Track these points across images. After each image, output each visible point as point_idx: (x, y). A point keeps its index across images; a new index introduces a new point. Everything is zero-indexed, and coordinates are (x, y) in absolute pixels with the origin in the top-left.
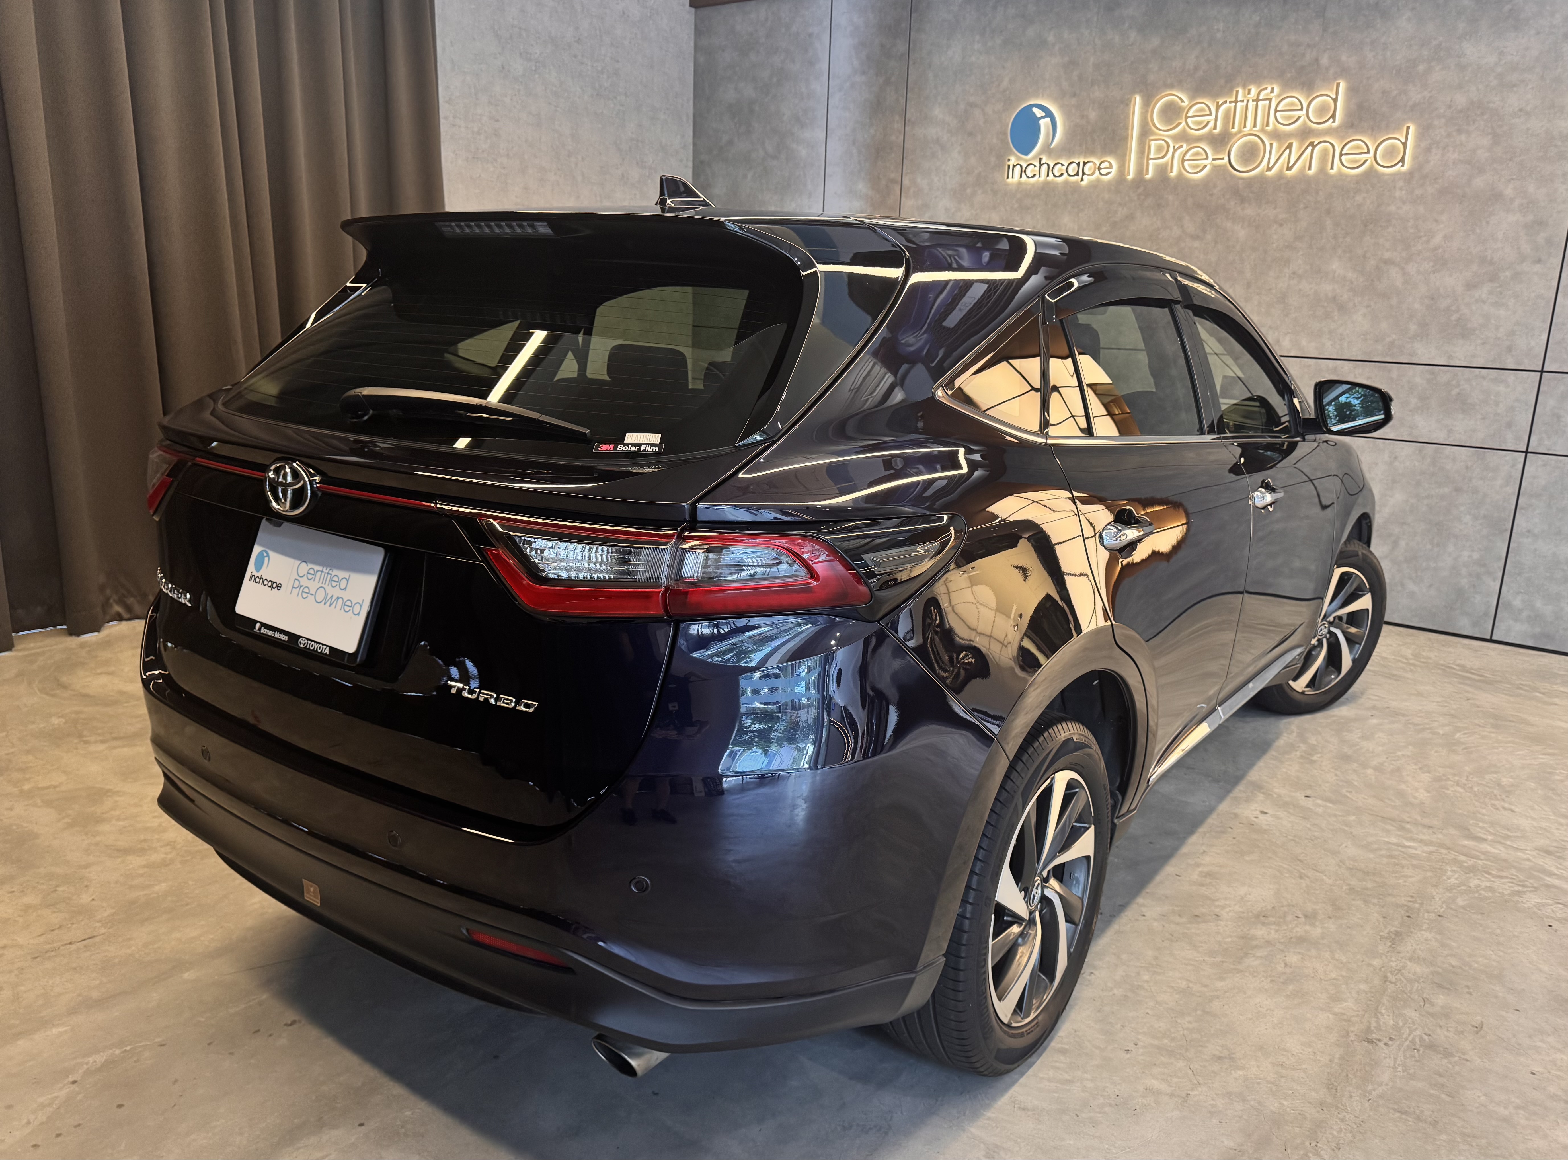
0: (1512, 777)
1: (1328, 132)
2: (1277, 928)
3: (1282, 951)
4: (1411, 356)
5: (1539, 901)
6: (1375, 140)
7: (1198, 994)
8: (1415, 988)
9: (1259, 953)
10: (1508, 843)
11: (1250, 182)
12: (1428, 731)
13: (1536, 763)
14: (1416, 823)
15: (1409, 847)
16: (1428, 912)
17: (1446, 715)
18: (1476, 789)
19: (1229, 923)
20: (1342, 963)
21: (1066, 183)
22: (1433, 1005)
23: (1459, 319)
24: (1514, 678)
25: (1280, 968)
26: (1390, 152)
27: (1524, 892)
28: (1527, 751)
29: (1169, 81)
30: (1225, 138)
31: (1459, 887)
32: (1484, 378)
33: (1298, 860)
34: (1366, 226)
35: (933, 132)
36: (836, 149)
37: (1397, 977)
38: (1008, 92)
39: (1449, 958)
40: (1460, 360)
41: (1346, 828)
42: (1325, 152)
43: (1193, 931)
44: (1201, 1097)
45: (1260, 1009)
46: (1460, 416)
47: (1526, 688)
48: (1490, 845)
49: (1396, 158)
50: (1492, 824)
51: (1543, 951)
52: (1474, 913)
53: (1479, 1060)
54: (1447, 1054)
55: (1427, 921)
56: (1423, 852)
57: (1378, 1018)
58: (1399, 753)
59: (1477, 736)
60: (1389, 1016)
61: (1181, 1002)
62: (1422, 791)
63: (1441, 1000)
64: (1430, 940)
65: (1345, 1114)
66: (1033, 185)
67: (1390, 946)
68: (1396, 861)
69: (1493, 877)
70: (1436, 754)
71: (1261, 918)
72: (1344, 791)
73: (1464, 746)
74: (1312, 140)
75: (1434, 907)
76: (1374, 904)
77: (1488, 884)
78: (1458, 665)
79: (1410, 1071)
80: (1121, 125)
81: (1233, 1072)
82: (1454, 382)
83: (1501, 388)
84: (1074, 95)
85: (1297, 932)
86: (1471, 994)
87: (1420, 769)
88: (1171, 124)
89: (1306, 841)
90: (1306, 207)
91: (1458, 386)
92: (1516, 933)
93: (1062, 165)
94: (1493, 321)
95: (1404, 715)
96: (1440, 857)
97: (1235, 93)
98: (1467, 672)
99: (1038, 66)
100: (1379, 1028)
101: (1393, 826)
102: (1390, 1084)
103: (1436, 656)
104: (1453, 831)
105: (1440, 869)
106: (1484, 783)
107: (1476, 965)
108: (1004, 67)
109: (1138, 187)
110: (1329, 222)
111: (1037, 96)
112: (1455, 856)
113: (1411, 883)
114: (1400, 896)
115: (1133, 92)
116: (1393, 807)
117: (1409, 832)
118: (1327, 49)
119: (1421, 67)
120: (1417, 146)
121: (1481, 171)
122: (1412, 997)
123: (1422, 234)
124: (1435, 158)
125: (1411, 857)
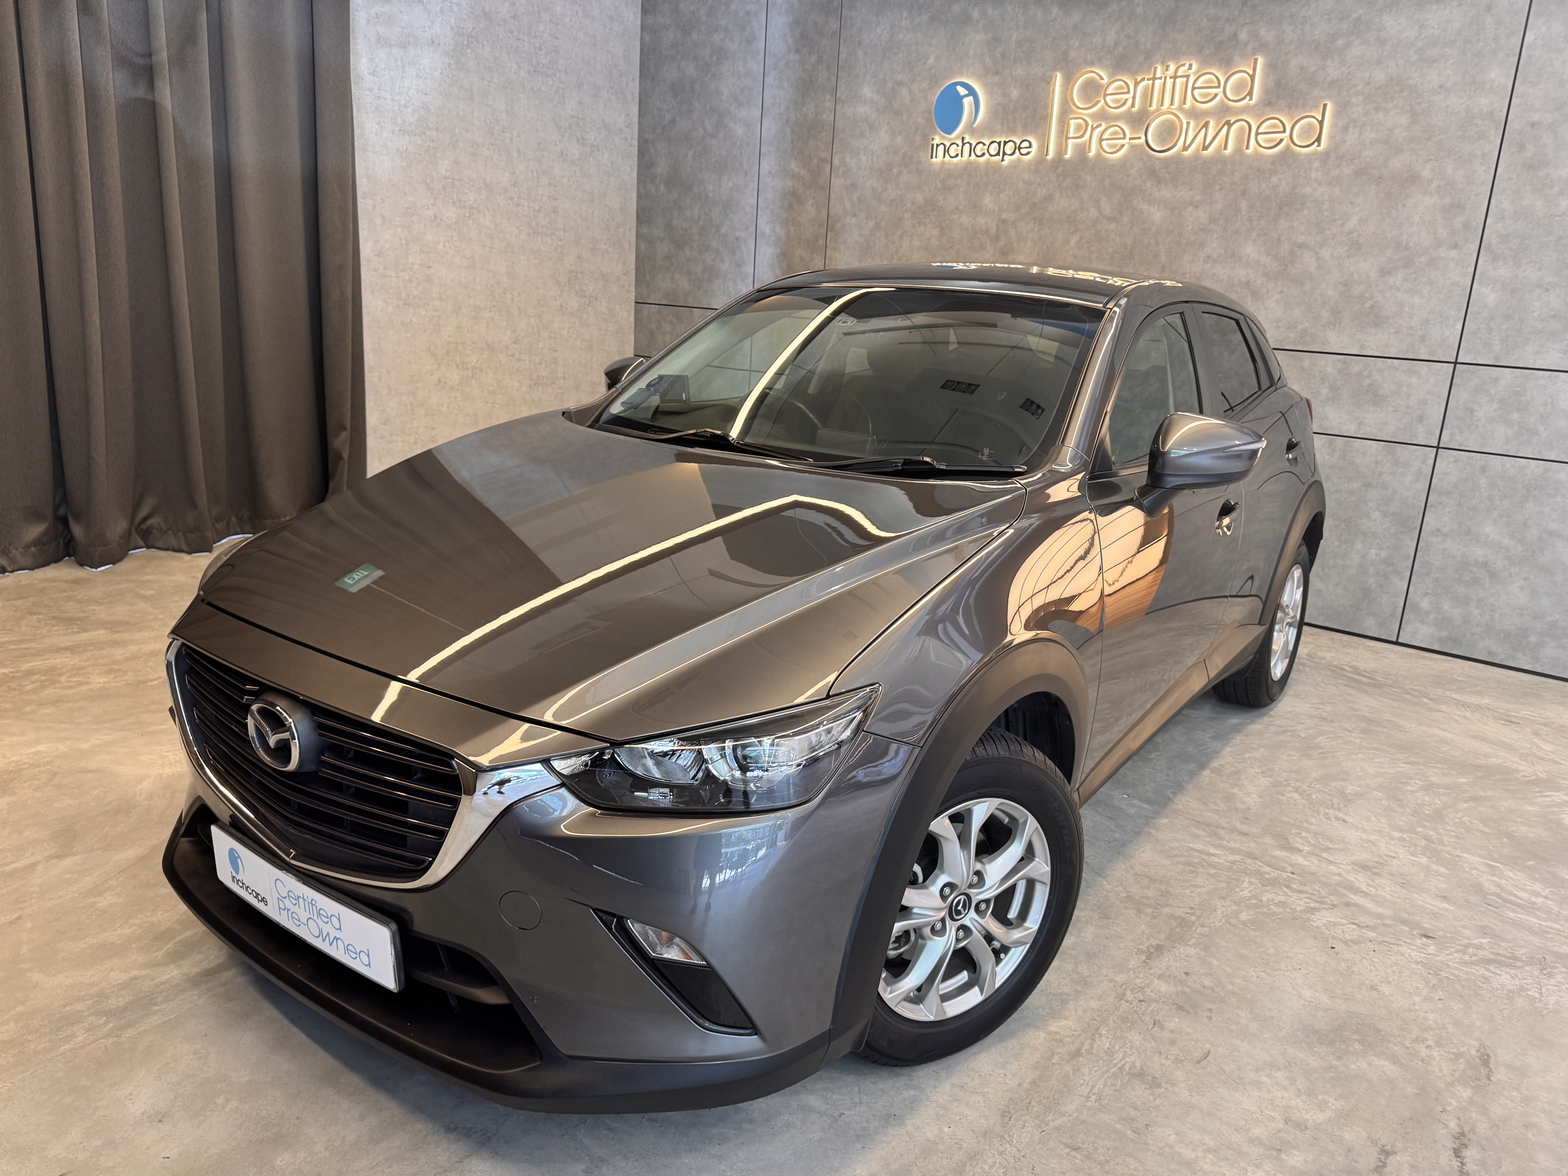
0: (1359, 786)
4: (1323, 344)
5: (1333, 920)
8: (1151, 1009)
10: (1325, 855)
11: (1167, 162)
12: (1289, 734)
13: (1392, 772)
14: (1232, 830)
15: (1213, 855)
16: (1202, 926)
17: (1316, 718)
18: (1314, 796)
20: (1082, 976)
21: (988, 163)
22: (1163, 1029)
23: (1372, 306)
24: (1406, 682)
27: (1319, 910)
28: (1388, 759)
29: (1089, 58)
31: (1249, 900)
32: (1396, 369)
34: (1281, 208)
35: (861, 110)
36: (771, 127)
37: (1136, 995)
38: (933, 70)
39: (1203, 977)
40: (1372, 349)
44: (856, 1118)
46: (1372, 408)
47: (1414, 693)
48: (1304, 857)
50: (1316, 834)
51: (1312, 974)
52: (1252, 929)
53: (1188, 1093)
54: (1154, 1084)
55: (1197, 936)
56: (1226, 861)
57: (1094, 1040)
59: (1341, 741)
60: (1107, 1038)
62: (1254, 796)
63: (1174, 1023)
64: (1191, 957)
65: (1008, 1146)
66: (956, 165)
67: (1144, 961)
68: (1192, 869)
69: (1292, 892)
70: (1287, 758)
72: (1169, 793)
73: (1321, 751)
75: (1211, 921)
76: (1146, 914)
77: (1282, 899)
78: (1352, 667)
79: (1103, 1102)
80: (1043, 103)
82: (1365, 373)
83: (1414, 380)
84: (997, 73)
86: (1210, 1018)
87: (1263, 772)
90: (1221, 189)
91: (1370, 376)
92: (1290, 954)
94: (1407, 309)
96: (1243, 867)
98: (1359, 674)
99: (963, 43)
100: (1089, 1052)
101: (1204, 830)
102: (1074, 1115)
103: (1332, 657)
104: (1269, 840)
105: (1237, 880)
106: (1326, 790)
107: (1231, 987)
108: (930, 45)
109: (1057, 168)
110: (1244, 205)
111: (961, 74)
112: (1260, 866)
113: (1199, 894)
114: (1180, 907)
115: (1054, 69)
116: (1217, 812)
117: (1221, 838)
118: (1246, 23)
119: (1340, 42)
120: (1333, 125)
121: (1399, 151)
122: (1143, 1018)
123: (1337, 217)
124: (1352, 137)
125: (1211, 865)
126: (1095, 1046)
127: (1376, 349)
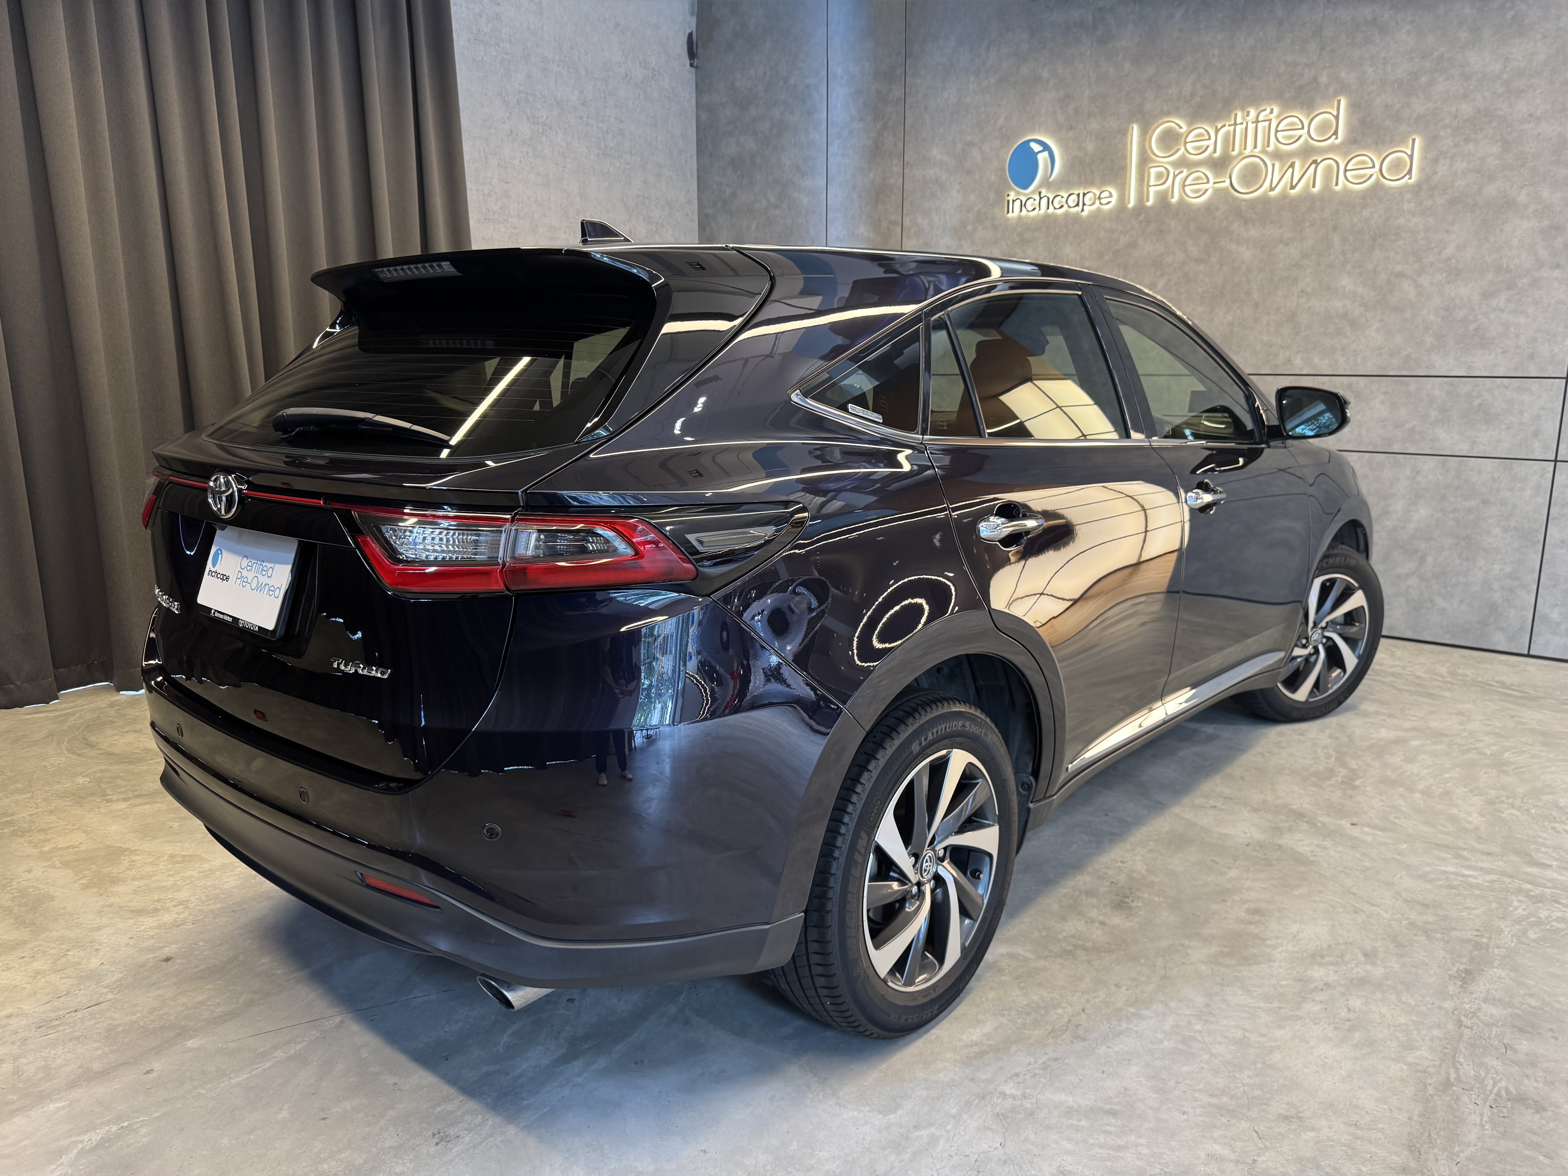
1: (1332, 148)
2: (1335, 968)
3: (1344, 994)
4: (1431, 368)
6: (1380, 155)
7: (1257, 1045)
8: (1494, 1033)
9: (1319, 998)
11: (1252, 204)
12: (1474, 752)
14: (1473, 850)
15: (1469, 876)
16: (1498, 947)
17: (1491, 733)
18: (1533, 811)
19: (1283, 964)
20: (1410, 1006)
21: (1067, 214)
22: (1516, 1052)
23: (1477, 329)
24: (1557, 693)
25: (1343, 1013)
26: (1397, 166)
29: (1166, 109)
30: (1225, 161)
31: (1528, 918)
32: (1506, 388)
33: (1351, 893)
34: (1374, 240)
35: (931, 172)
36: (836, 194)
37: (1472, 1021)
38: (1004, 129)
39: (1527, 997)
40: (1480, 370)
41: (1398, 857)
42: (1329, 169)
43: (1245, 974)
44: (1270, 1164)
45: (1327, 1060)
46: (1484, 427)
48: (1556, 871)
49: (1403, 170)
50: (1555, 848)
52: (1547, 947)
54: (1539, 1108)
56: (1484, 881)
57: (1456, 1068)
58: (1447, 776)
59: (1528, 755)
60: (1469, 1065)
61: (1238, 1054)
62: (1475, 815)
63: (1524, 1045)
64: (1504, 978)
66: (1033, 218)
67: (1461, 986)
68: (1457, 891)
69: (1564, 907)
70: (1485, 776)
71: (1316, 957)
72: (1392, 818)
73: (1514, 766)
74: (1315, 158)
75: (1503, 942)
76: (1437, 939)
77: (1559, 914)
78: (1498, 682)
79: (1500, 1129)
80: (1120, 154)
81: (1302, 1133)
82: (1475, 394)
83: (1526, 397)
84: (1071, 128)
85: (1358, 972)
86: (1556, 1038)
87: (1471, 791)
88: (1170, 151)
89: (1357, 873)
90: (1311, 225)
91: (1480, 396)
93: (1062, 197)
94: (1512, 330)
95: (1446, 736)
96: (1504, 886)
97: (1233, 116)
98: (1508, 688)
99: (1034, 102)
100: (1458, 1079)
101: (1448, 853)
102: (1480, 1144)
103: (1472, 673)
104: (1514, 858)
105: (1506, 899)
106: (1541, 805)
107: (1558, 1006)
108: (999, 105)
109: (1139, 215)
110: (1336, 239)
111: (1033, 131)
112: (1519, 884)
113: (1476, 915)
114: (1465, 930)
115: (1130, 121)
116: (1447, 833)
117: (1467, 859)
118: (1326, 67)
119: (1424, 79)
120: (1424, 158)
121: (1492, 178)
122: (1491, 1042)
123: (1434, 245)
124: (1443, 167)
125: (1472, 886)
126: (1461, 1074)
127: (1483, 369)
